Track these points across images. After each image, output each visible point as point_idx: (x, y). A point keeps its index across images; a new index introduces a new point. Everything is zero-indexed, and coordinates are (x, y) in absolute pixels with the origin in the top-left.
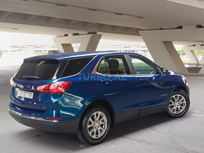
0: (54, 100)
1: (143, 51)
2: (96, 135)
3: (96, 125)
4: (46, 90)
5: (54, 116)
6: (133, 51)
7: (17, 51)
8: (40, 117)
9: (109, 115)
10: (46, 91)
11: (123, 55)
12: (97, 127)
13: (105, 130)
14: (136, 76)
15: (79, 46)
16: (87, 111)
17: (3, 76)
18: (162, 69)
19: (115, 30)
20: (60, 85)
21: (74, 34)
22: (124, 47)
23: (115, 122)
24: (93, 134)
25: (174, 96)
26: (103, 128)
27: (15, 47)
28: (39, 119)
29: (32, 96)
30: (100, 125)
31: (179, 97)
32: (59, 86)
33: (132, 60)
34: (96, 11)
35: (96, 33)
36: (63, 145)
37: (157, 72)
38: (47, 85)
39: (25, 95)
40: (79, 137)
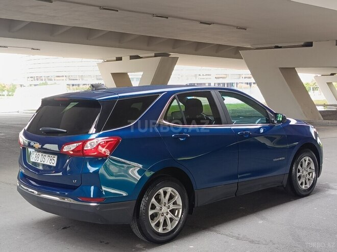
0: (92, 169)
1: (247, 84)
2: (163, 226)
3: (164, 210)
4: (79, 151)
5: (92, 196)
6: (230, 83)
7: (40, 85)
8: (67, 197)
9: (186, 194)
10: (78, 154)
11: (210, 92)
12: (165, 214)
13: (178, 219)
14: (232, 127)
15: (141, 77)
16: (148, 187)
17: (14, 127)
18: (276, 115)
19: (200, 49)
20: (101, 143)
21: (132, 57)
22: (216, 78)
23: (196, 205)
24: (158, 225)
26: (176, 215)
27: (36, 78)
28: (66, 200)
29: (56, 162)
30: (170, 211)
32: (99, 144)
33: (224, 99)
34: (167, 18)
35: (168, 55)
36: (107, 243)
37: (267, 120)
38: (80, 143)
39: (44, 159)
40: (134, 230)
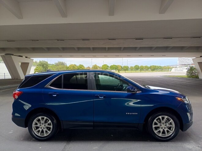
25: (160, 117)
31: (167, 118)
